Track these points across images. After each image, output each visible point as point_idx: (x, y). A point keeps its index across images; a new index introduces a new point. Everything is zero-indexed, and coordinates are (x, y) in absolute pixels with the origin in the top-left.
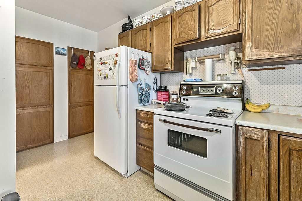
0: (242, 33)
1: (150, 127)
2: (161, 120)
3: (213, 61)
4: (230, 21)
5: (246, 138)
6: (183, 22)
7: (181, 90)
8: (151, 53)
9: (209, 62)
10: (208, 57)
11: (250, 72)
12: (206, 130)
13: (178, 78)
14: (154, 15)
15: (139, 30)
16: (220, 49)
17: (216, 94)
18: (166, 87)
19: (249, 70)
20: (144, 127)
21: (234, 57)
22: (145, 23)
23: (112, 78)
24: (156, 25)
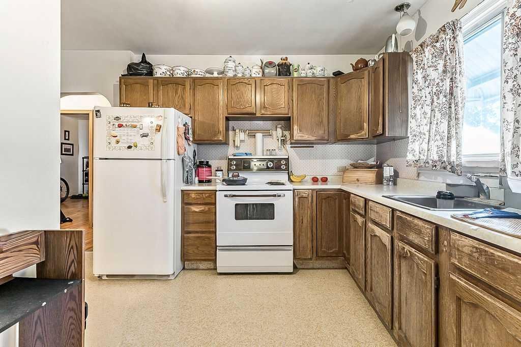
0: (290, 117)
1: (206, 208)
2: (226, 196)
3: (263, 136)
4: (282, 104)
5: (299, 197)
6: (237, 92)
7: (229, 165)
8: (191, 117)
9: (259, 136)
10: (258, 131)
11: (292, 149)
12: (274, 196)
13: (221, 151)
14: (196, 70)
15: (170, 82)
16: (268, 124)
17: (268, 168)
18: (207, 162)
19: (291, 147)
20: (197, 210)
21: (281, 135)
22: (179, 76)
23: (147, 149)
24: (201, 84)
